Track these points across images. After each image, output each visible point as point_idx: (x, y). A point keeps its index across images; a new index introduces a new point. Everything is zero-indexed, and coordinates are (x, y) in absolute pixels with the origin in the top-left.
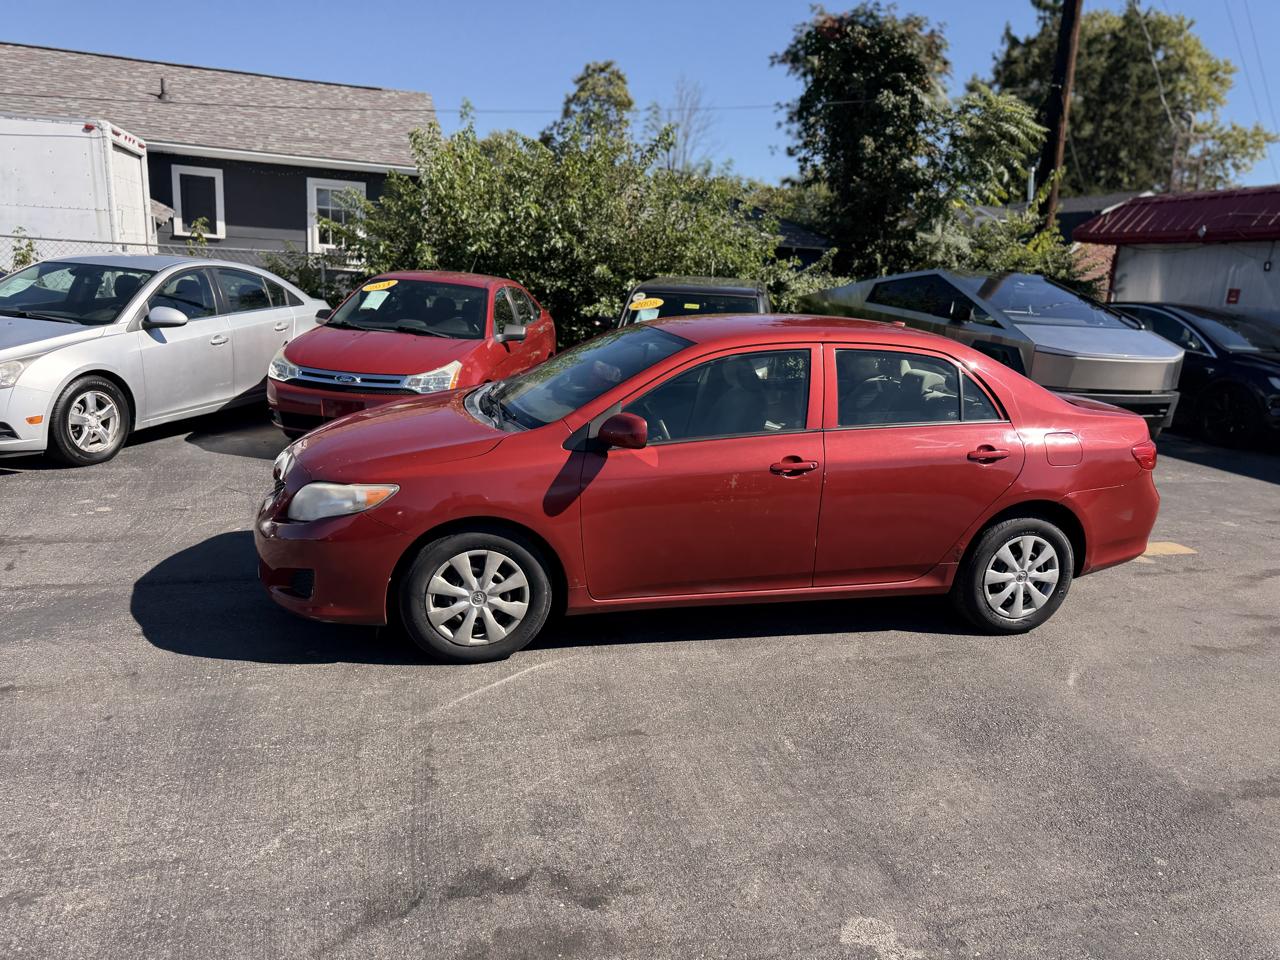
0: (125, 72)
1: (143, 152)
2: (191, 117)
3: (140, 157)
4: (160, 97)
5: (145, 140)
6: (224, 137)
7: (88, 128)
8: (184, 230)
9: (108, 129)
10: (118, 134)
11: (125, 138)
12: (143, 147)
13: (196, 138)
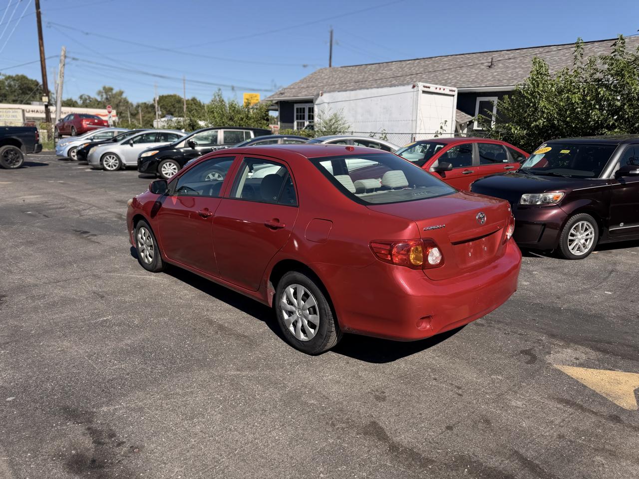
0: (485, 58)
1: (456, 94)
2: (495, 74)
3: (453, 96)
4: (490, 67)
5: (458, 88)
6: (501, 81)
7: (414, 87)
8: (478, 127)
9: (421, 86)
10: (429, 88)
11: (436, 88)
12: (454, 91)
13: (488, 83)
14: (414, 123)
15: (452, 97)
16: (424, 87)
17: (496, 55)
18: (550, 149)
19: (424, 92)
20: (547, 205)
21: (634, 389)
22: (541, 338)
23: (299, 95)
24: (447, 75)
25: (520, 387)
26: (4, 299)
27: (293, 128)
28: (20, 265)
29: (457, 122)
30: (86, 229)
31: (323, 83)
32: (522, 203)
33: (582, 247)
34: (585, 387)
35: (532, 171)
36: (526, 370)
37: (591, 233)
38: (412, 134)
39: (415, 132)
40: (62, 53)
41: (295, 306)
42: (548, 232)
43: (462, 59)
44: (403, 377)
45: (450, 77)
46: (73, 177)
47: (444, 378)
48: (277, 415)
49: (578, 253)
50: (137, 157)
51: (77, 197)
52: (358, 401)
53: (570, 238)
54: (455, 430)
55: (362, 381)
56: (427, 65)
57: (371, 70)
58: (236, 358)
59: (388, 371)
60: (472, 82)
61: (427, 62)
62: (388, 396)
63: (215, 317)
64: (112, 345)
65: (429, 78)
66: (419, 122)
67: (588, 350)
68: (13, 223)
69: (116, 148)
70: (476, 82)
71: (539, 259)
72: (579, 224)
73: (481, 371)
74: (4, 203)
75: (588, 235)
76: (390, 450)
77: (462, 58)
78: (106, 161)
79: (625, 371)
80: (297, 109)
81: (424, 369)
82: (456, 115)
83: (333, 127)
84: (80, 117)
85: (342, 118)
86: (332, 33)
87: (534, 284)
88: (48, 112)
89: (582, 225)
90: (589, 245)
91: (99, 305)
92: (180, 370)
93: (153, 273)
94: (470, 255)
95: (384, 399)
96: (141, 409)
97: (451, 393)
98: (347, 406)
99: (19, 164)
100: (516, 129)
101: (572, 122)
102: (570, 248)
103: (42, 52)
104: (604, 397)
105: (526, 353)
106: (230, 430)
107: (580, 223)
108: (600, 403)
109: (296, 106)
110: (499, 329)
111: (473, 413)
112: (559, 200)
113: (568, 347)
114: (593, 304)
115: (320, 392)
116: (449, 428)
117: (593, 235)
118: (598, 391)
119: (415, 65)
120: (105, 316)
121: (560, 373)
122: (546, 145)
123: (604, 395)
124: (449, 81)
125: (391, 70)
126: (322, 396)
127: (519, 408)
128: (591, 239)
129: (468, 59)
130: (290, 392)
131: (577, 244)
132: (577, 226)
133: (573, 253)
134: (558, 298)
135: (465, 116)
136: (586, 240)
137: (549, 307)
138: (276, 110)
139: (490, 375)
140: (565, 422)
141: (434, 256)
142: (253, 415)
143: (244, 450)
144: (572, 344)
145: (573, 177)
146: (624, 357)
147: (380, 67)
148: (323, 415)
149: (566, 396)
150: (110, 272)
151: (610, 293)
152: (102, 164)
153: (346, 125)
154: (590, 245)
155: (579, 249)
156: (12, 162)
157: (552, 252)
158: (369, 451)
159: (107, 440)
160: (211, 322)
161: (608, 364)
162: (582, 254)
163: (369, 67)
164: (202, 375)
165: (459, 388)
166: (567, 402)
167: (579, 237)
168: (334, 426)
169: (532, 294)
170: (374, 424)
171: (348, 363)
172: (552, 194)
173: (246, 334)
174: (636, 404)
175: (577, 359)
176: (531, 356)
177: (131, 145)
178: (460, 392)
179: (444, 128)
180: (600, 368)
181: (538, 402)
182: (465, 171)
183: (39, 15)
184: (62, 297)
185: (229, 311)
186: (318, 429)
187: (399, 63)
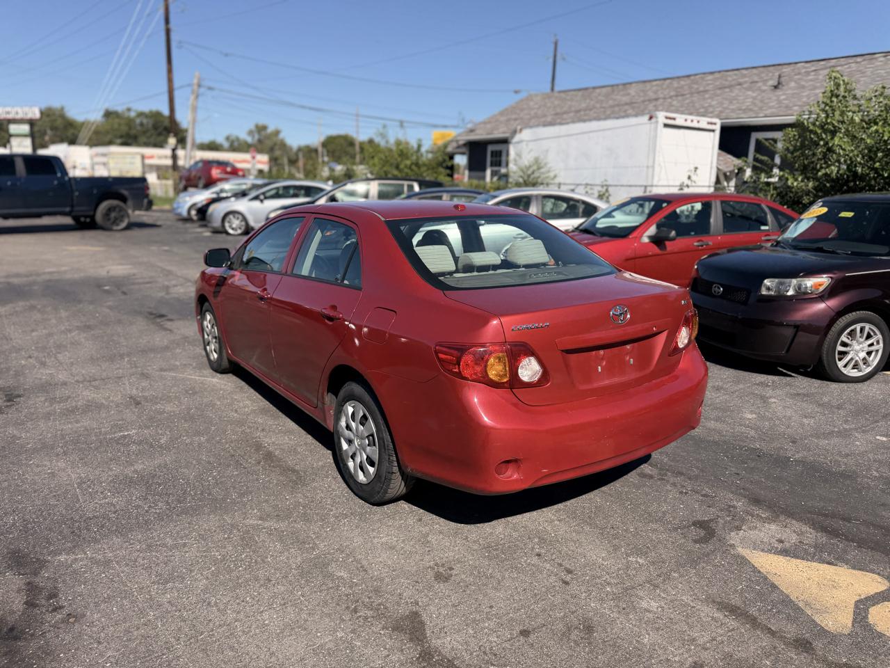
1: (718, 128)
2: (783, 97)
3: (713, 131)
4: (776, 87)
6: (788, 108)
9: (661, 116)
10: (674, 119)
11: (686, 120)
12: (715, 124)
13: (768, 112)
14: (651, 170)
15: (712, 134)
16: (667, 118)
17: (786, 70)
18: (825, 210)
19: (666, 126)
20: (803, 298)
21: (857, 598)
22: (735, 503)
23: (495, 132)
24: (709, 101)
25: (668, 578)
26: (18, 399)
27: (484, 178)
28: (60, 357)
29: (718, 169)
30: (163, 312)
31: (529, 114)
32: (764, 292)
33: (861, 363)
34: (774, 586)
35: (794, 244)
36: (690, 552)
37: (878, 342)
38: (646, 187)
39: (650, 183)
40: (195, 81)
41: (353, 433)
42: (803, 337)
43: (735, 77)
44: (490, 549)
45: (714, 103)
46: (185, 242)
47: (552, 555)
48: (283, 589)
49: (854, 373)
50: (264, 217)
51: (173, 268)
52: (407, 579)
53: (840, 348)
54: (532, 637)
55: (427, 549)
56: (682, 87)
57: (599, 95)
58: (266, 501)
59: (473, 537)
60: (745, 111)
61: (682, 83)
62: (456, 575)
63: (269, 441)
64: (116, 469)
65: (682, 106)
66: (657, 169)
67: (805, 528)
68: (80, 302)
69: (242, 205)
70: (751, 110)
71: (788, 379)
72: (856, 328)
73: (616, 548)
74: (82, 275)
75: (872, 345)
76: (418, 659)
77: (736, 75)
78: (229, 222)
79: (854, 568)
80: (492, 152)
81: (529, 538)
82: (718, 160)
83: (532, 176)
84: (208, 164)
85: (546, 164)
86: (556, 44)
87: (762, 418)
88: (174, 157)
89: (862, 330)
90: (873, 361)
91: (129, 415)
92: (185, 512)
93: (218, 375)
94: (600, 371)
95: (447, 579)
96: (107, 563)
97: (553, 579)
98: (388, 585)
99: (124, 225)
100: (796, 180)
101: (883, 169)
102: (840, 364)
103: (170, 81)
104: (799, 608)
105: (701, 525)
106: (209, 604)
107: (858, 327)
108: (788, 617)
109: (490, 148)
110: (674, 485)
111: (573, 613)
112: (821, 289)
113: (773, 519)
114: (847, 455)
115: (358, 561)
116: (525, 633)
117: (881, 345)
118: (793, 598)
119: (665, 86)
120: (127, 430)
121: (743, 561)
122: (821, 204)
123: (801, 605)
124: (711, 109)
125: (629, 94)
126: (359, 566)
127: (649, 611)
128: (877, 351)
129: (744, 76)
130: (318, 557)
131: (852, 359)
132: (852, 331)
133: (845, 372)
134: (794, 442)
135: (733, 161)
136: (869, 353)
137: (771, 455)
138: (463, 153)
139: (628, 555)
140: (715, 642)
141: (529, 370)
142: (250, 585)
143: (213, 635)
144: (782, 518)
145: (853, 253)
146: (862, 544)
147: (613, 91)
148: (347, 595)
149: (736, 600)
150: (165, 370)
151: (884, 439)
152: (223, 226)
153: (552, 174)
154: (875, 360)
155: (856, 366)
156: (116, 221)
157: (809, 370)
158: (388, 656)
159: (43, 602)
160: (258, 447)
161: (829, 554)
162: (861, 374)
163: (598, 91)
164: (210, 522)
165: (569, 572)
166: (733, 610)
167: (856, 347)
168: (356, 612)
169: (752, 433)
170: (416, 614)
171: (420, 520)
172: (811, 279)
173: (297, 468)
174: (850, 625)
175: (781, 541)
176: (707, 531)
177: (262, 201)
178: (568, 578)
179: (694, 178)
180: (813, 560)
181: (687, 605)
182: (698, 241)
183: (168, 32)
184: (88, 401)
185: (291, 432)
186: (329, 615)
187: (641, 86)
